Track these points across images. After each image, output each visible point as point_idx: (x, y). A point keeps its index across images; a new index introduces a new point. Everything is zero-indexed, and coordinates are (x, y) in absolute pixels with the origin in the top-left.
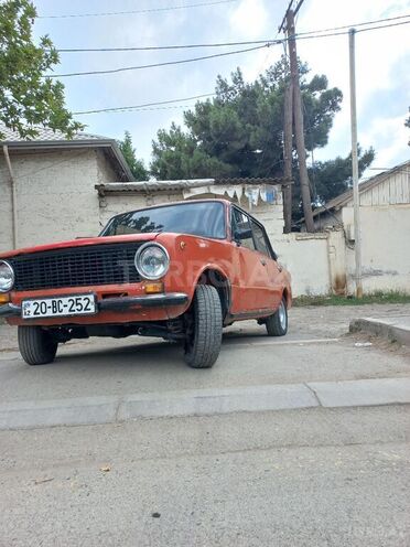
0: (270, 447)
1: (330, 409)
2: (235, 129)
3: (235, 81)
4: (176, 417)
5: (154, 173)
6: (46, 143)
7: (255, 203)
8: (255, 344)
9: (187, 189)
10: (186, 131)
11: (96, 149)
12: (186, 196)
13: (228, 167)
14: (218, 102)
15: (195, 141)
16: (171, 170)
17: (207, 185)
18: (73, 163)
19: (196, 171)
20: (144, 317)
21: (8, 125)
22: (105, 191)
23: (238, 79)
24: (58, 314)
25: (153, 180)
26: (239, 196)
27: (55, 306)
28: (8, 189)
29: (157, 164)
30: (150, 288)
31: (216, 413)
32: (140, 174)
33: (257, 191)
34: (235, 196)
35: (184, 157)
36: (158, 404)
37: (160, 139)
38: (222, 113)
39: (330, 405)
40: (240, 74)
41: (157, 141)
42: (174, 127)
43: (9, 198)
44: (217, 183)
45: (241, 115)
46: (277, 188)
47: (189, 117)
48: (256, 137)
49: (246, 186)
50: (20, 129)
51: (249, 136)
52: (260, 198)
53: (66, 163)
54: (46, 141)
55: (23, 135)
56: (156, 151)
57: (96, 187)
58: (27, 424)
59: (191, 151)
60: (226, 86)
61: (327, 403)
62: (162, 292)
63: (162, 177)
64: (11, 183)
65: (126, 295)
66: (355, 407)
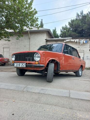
0: (51, 105)
1: (72, 98)
2: (80, 25)
3: (81, 14)
4: (35, 93)
5: (60, 36)
6: (34, 31)
7: (82, 43)
8: (68, 78)
9: (65, 40)
10: (68, 26)
11: (46, 32)
12: (65, 42)
13: (77, 34)
14: (76, 19)
15: (70, 29)
16: (64, 36)
17: (70, 39)
18: (41, 34)
19: (69, 36)
20: (35, 69)
21: (27, 27)
22: (47, 40)
23: (82, 13)
24: (20, 66)
25: (60, 38)
26: (78, 41)
27: (19, 65)
28: (29, 40)
29: (61, 34)
30: (37, 63)
31: (43, 94)
32: (57, 36)
33: (83, 40)
34: (77, 42)
35: (67, 32)
36: (32, 89)
37: (62, 28)
38: (77, 22)
39: (72, 97)
40: (82, 12)
41: (62, 29)
42: (66, 26)
43: (29, 42)
44: (72, 38)
45: (82, 22)
46: (88, 40)
47: (69, 23)
48: (85, 27)
49: (80, 39)
50: (29, 28)
51: (83, 27)
52: (83, 42)
53: (40, 35)
54: (34, 30)
55: (30, 29)
56: (61, 31)
57: (45, 40)
58: (7, 88)
59: (68, 31)
60: (79, 15)
61: (72, 96)
62: (39, 64)
63: (62, 37)
64: (30, 39)
65: (32, 64)
66: (79, 99)
